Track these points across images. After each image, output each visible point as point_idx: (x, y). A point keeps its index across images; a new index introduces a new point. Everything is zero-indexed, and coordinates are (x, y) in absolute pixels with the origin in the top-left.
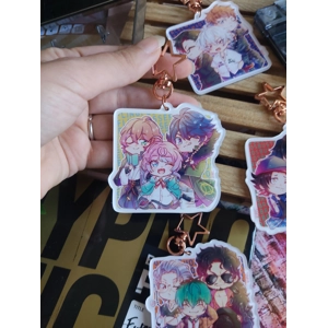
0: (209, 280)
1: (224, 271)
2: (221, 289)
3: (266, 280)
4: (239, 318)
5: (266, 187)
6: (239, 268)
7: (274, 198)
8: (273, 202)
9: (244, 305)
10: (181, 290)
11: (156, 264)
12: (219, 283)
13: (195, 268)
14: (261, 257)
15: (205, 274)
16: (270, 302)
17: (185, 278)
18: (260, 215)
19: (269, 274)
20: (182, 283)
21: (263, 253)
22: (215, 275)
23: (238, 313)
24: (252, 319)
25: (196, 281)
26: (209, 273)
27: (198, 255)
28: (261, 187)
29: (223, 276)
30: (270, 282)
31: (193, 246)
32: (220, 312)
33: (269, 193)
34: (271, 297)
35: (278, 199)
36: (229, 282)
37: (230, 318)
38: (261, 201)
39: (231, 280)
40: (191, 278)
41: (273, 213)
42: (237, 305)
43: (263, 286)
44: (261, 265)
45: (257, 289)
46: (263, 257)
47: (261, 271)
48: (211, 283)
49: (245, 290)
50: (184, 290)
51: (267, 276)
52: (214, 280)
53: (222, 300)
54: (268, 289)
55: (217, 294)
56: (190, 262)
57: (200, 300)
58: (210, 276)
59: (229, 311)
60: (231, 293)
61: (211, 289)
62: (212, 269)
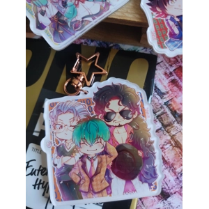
0: (107, 117)
1: (122, 107)
2: (120, 126)
3: (167, 116)
4: (140, 153)
5: (164, 9)
6: (139, 103)
7: (172, 19)
8: (171, 23)
9: (145, 141)
10: (78, 129)
11: (52, 106)
12: (118, 119)
13: (93, 106)
14: (161, 94)
15: (103, 112)
16: (172, 137)
17: (82, 117)
18: (158, 37)
19: (171, 110)
20: (78, 123)
21: (163, 90)
22: (113, 112)
23: (139, 148)
24: (153, 154)
25: (93, 119)
26: (107, 110)
27: (95, 94)
28: (158, 9)
29: (122, 113)
30: (172, 118)
31: (91, 86)
32: (120, 149)
33: (166, 15)
34: (173, 133)
35: (177, 20)
36: (128, 118)
37: (131, 154)
38: (159, 24)
39: (130, 116)
40: (88, 117)
41: (172, 35)
42: (137, 140)
43: (165, 122)
44: (162, 101)
45: (159, 125)
46: (164, 94)
47: (162, 107)
48: (109, 120)
49: (145, 125)
50: (81, 129)
51: (169, 113)
52: (112, 117)
53: (122, 136)
54: (170, 125)
55: (116, 130)
56: (88, 101)
57: (98, 137)
58: (108, 113)
59: (129, 147)
60: (130, 129)
61: (110, 126)
62: (110, 107)
